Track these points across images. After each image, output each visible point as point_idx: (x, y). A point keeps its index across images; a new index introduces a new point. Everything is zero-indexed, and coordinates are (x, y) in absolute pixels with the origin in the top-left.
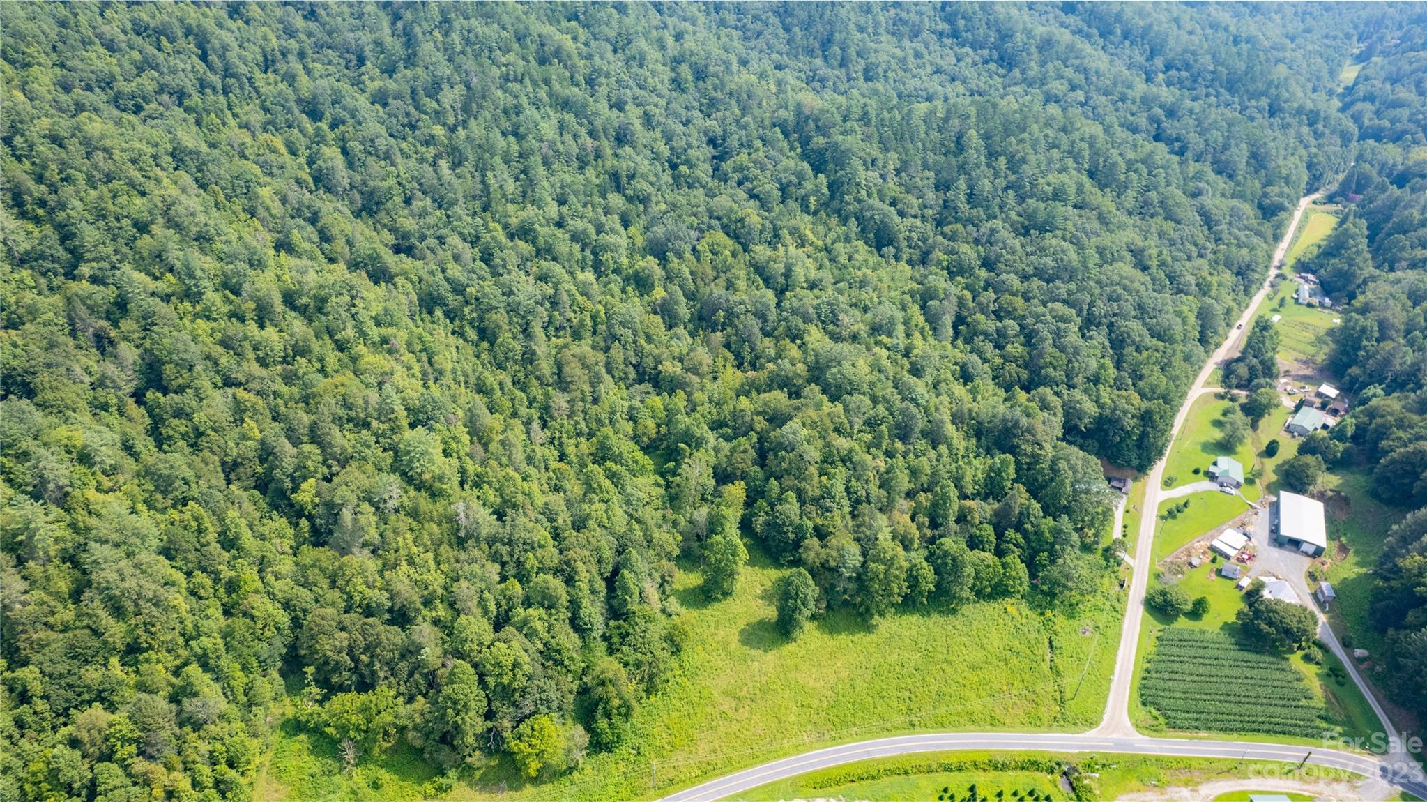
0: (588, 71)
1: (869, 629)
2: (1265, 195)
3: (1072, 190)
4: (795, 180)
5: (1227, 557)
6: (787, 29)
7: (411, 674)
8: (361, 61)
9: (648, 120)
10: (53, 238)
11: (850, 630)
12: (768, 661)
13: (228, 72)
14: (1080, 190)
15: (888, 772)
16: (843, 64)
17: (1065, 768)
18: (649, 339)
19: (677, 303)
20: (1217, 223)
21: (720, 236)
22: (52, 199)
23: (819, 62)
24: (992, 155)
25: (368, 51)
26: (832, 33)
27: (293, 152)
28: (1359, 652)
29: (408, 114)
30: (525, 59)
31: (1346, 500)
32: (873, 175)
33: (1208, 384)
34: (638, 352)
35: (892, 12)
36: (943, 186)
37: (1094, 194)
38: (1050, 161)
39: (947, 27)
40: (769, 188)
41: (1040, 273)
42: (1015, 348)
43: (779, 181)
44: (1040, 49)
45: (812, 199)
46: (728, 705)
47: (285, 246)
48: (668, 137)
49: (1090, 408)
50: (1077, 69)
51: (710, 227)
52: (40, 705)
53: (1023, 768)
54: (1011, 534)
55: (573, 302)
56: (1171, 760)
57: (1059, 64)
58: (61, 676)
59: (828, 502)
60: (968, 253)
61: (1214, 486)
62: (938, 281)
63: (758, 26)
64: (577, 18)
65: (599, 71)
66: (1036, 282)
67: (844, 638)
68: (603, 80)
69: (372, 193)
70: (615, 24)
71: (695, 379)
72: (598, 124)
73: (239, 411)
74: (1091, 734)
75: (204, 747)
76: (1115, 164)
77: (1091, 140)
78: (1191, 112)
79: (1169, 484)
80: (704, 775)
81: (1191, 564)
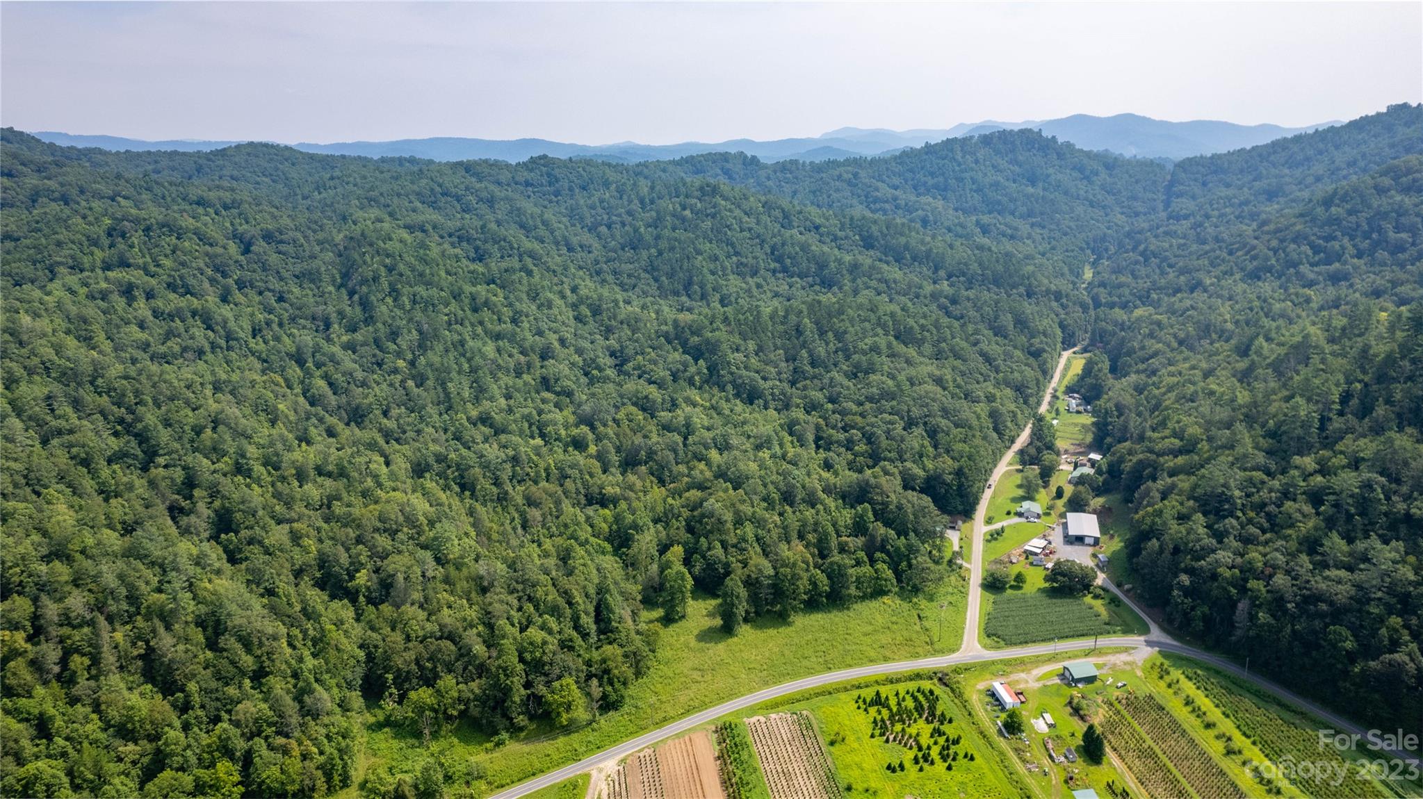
0: (511, 314)
1: (789, 624)
2: (1031, 345)
3: (883, 345)
4: (682, 368)
5: (1036, 554)
6: (656, 280)
7: (465, 669)
8: (328, 326)
9: (562, 341)
10: (134, 443)
11: (775, 626)
12: (720, 649)
13: (229, 337)
14: (889, 346)
15: (817, 695)
16: (703, 297)
17: (940, 675)
18: (591, 475)
19: (608, 452)
20: (995, 360)
21: (633, 409)
22: (129, 418)
23: (684, 298)
24: (822, 333)
25: (334, 317)
26: (691, 278)
27: (290, 387)
28: (1127, 587)
29: (374, 356)
30: (463, 310)
31: (1110, 509)
32: (739, 356)
33: (1011, 464)
34: (586, 485)
35: (734, 259)
36: (791, 358)
37: (900, 348)
38: (864, 331)
39: (777, 265)
40: (662, 373)
41: (870, 399)
42: (861, 447)
43: (670, 370)
44: (851, 272)
45: (697, 378)
46: (696, 675)
47: (305, 439)
48: (579, 351)
49: (918, 471)
50: (880, 280)
51: (624, 404)
52: (200, 713)
53: (910, 679)
54: (878, 555)
55: (531, 459)
56: (1010, 660)
57: (865, 279)
58: (211, 692)
59: (744, 545)
60: (817, 396)
61: (1023, 520)
62: (799, 414)
63: (633, 281)
64: (494, 282)
65: (520, 313)
66: (868, 406)
67: (771, 631)
68: (524, 318)
69: (358, 407)
70: (525, 282)
71: (632, 495)
72: (527, 344)
73: (296, 538)
74: (956, 656)
75: (323, 731)
76: (912, 328)
77: (892, 315)
78: (968, 299)
79: (989, 521)
80: (688, 712)
81: (1011, 562)
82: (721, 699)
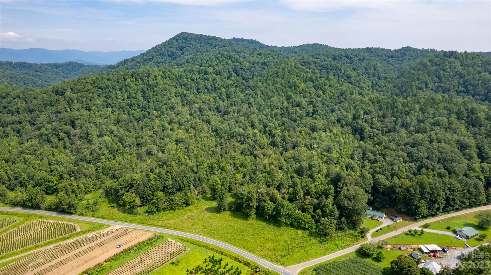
15: (204, 246)
17: (258, 270)
35: (437, 84)
42: (377, 165)
46: (185, 218)
49: (386, 183)
53: (244, 264)
54: (318, 211)
61: (454, 235)
67: (236, 219)
74: (280, 267)
79: (426, 226)
80: (161, 226)
81: (400, 249)
82: (176, 229)
